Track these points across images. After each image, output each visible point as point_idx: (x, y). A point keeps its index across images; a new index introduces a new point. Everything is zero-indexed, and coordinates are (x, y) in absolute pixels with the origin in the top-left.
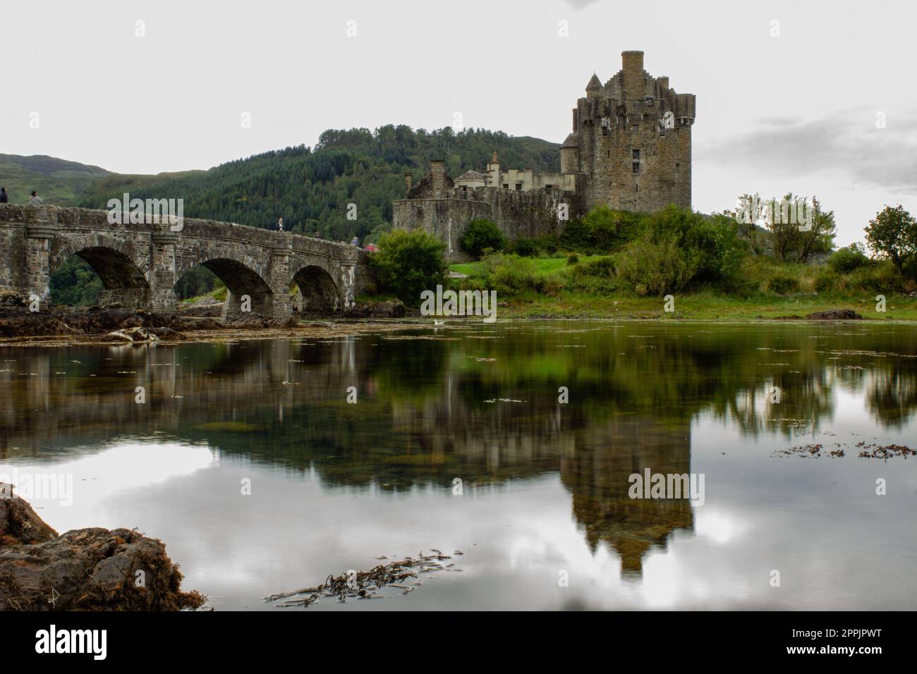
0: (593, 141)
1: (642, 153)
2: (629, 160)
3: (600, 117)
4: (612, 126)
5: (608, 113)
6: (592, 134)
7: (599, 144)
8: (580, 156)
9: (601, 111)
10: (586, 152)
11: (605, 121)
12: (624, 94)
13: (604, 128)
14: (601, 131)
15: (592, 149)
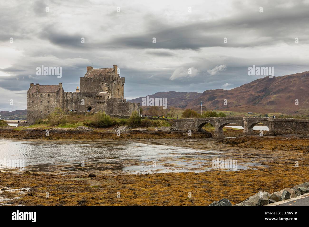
0: (112, 86)
1: (119, 90)
2: (118, 92)
3: (113, 81)
4: (116, 83)
5: (115, 80)
6: (112, 85)
7: (113, 87)
8: (109, 90)
9: (114, 79)
10: (110, 89)
11: (114, 82)
12: (115, 75)
13: (114, 83)
14: (114, 84)
15: (112, 88)
